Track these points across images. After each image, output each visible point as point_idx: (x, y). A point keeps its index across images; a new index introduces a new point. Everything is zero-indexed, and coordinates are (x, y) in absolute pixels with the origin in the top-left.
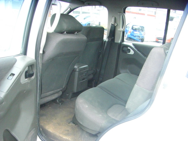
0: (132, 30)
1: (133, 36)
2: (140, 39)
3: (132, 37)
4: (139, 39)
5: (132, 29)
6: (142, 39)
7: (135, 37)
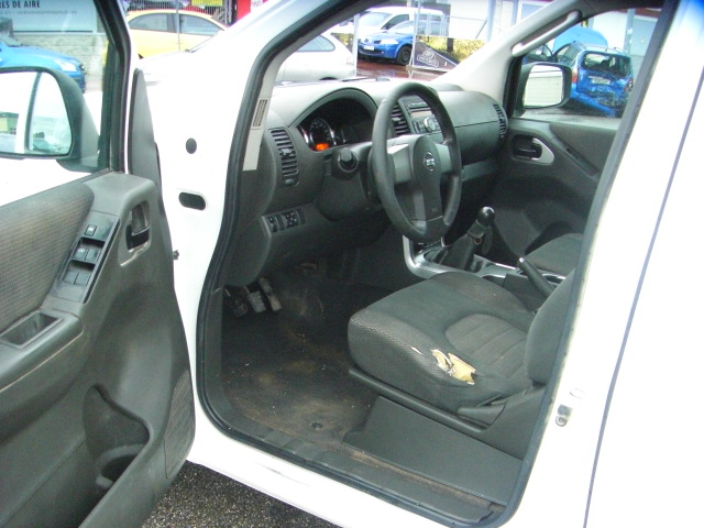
0: (582, 73)
1: (587, 93)
2: (613, 104)
3: (583, 97)
4: (611, 107)
5: (583, 65)
6: (618, 107)
7: (592, 97)
